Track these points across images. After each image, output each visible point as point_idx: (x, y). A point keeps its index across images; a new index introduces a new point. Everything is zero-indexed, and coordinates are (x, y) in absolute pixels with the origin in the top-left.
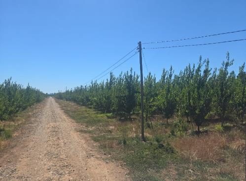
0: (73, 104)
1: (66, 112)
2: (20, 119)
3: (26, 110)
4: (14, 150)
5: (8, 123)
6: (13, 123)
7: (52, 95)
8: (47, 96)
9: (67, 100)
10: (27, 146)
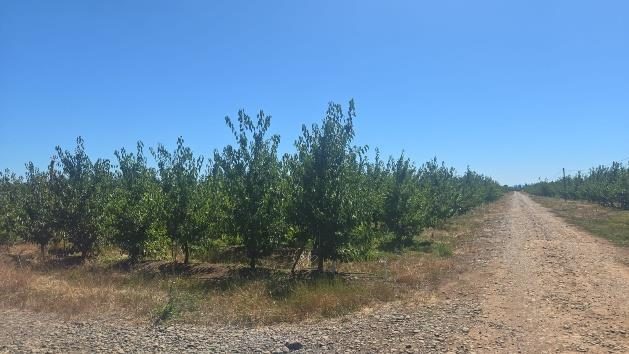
0: (587, 205)
1: (572, 221)
2: (460, 228)
3: (468, 214)
4: (467, 277)
5: (437, 232)
6: (447, 234)
7: (518, 189)
8: (507, 190)
9: (565, 197)
10: (491, 275)
